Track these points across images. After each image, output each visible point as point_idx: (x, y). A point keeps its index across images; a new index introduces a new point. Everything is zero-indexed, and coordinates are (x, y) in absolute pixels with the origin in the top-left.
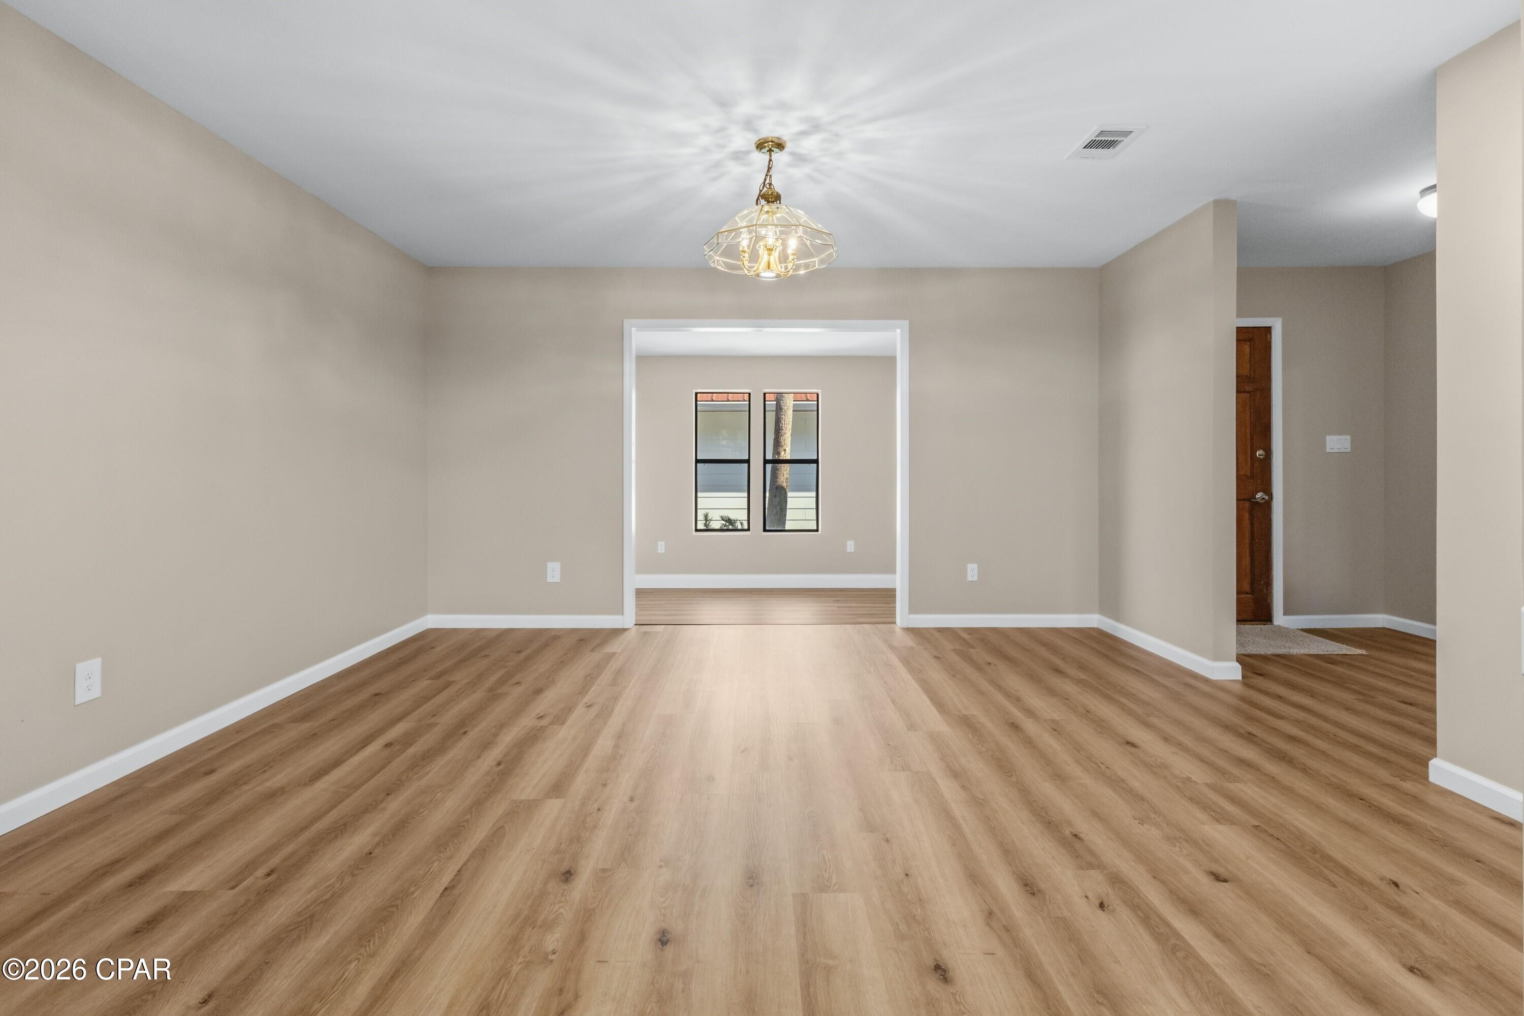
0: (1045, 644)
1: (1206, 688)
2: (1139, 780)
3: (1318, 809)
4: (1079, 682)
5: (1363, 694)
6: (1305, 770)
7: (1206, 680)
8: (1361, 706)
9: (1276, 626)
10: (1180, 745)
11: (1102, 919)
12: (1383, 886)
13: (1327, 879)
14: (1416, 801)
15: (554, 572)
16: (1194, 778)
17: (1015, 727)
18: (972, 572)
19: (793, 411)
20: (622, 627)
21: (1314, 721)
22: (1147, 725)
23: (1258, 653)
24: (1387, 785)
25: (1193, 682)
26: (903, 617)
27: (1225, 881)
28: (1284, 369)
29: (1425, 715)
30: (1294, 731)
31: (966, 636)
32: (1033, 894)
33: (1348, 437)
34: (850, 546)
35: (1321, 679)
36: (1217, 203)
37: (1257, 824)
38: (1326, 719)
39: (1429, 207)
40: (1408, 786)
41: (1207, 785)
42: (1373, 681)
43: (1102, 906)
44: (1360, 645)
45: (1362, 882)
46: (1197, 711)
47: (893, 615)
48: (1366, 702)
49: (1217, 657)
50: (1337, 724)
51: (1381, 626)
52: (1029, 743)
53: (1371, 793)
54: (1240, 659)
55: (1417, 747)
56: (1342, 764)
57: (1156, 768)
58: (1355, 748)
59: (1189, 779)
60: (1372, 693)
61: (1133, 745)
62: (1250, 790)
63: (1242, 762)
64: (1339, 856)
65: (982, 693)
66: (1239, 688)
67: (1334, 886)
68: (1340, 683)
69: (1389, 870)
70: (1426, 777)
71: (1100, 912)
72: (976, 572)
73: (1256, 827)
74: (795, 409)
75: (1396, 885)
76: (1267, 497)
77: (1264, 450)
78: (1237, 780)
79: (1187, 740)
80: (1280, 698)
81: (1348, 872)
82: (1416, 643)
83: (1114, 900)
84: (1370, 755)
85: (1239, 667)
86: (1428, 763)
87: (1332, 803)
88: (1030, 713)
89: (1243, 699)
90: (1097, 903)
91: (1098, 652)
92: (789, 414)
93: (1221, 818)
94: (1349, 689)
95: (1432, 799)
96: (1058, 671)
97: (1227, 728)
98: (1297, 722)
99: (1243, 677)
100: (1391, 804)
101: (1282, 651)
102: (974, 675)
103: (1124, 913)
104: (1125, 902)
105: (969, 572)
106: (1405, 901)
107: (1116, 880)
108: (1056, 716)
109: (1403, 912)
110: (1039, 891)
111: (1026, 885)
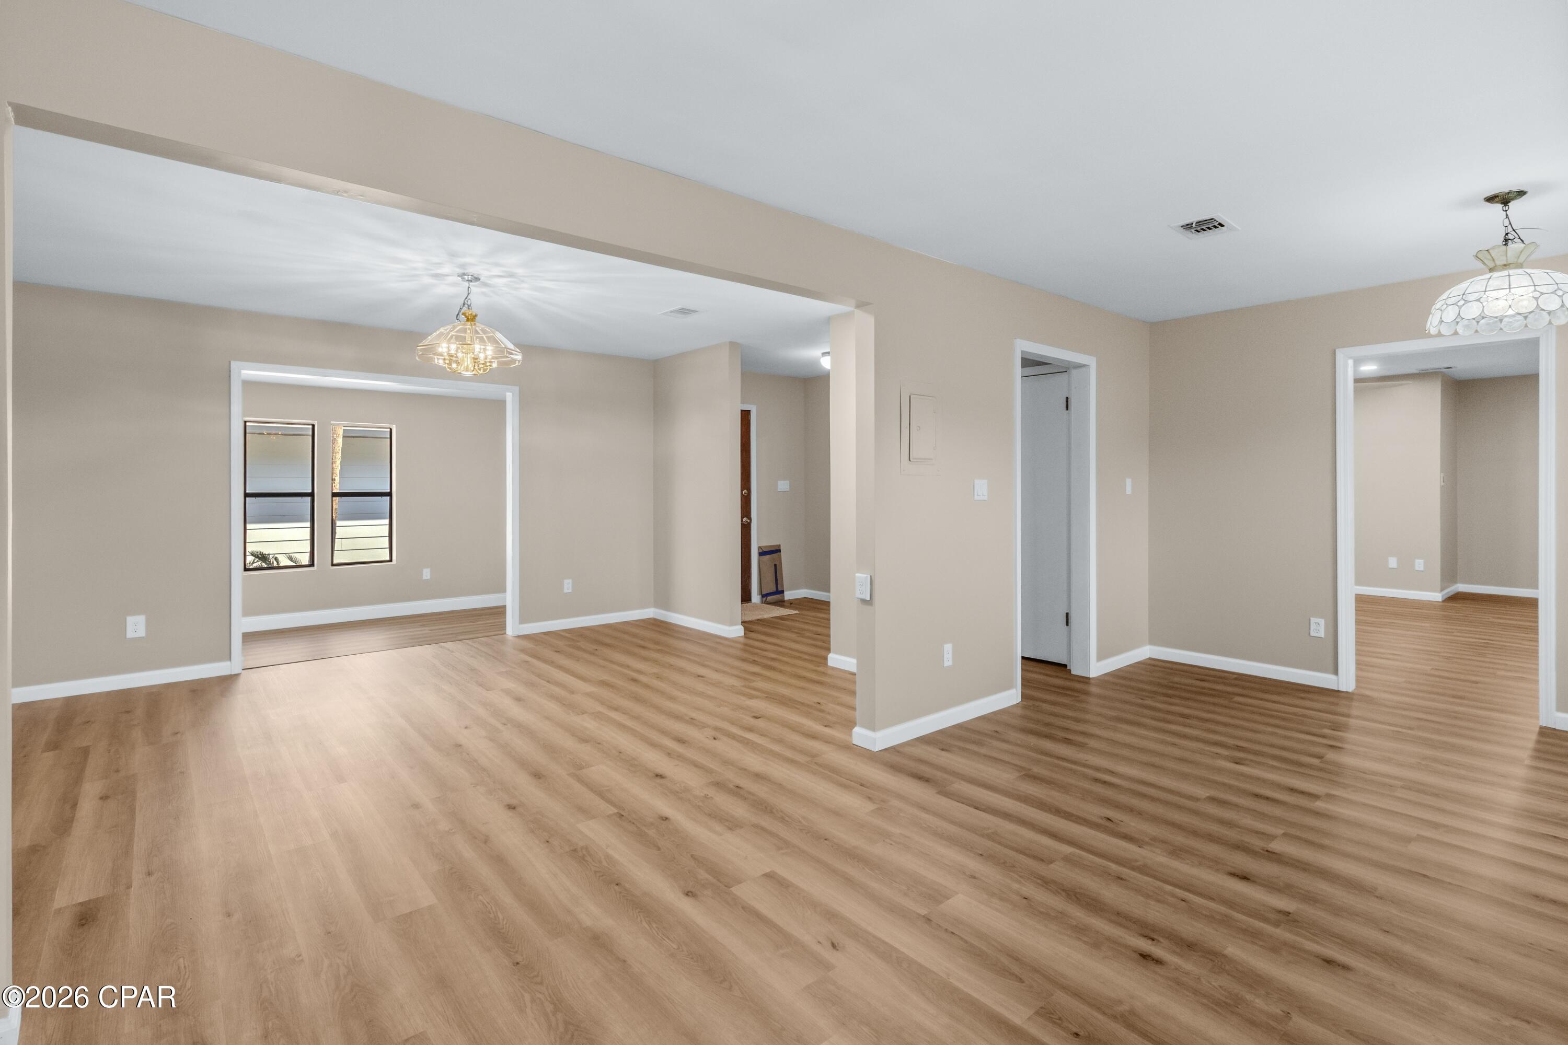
0: (625, 633)
1: (726, 642)
2: (711, 691)
3: (789, 685)
4: (659, 651)
5: (799, 633)
6: (781, 671)
7: (726, 639)
8: (799, 639)
9: (753, 603)
10: (724, 672)
11: (716, 743)
12: (815, 705)
13: (796, 708)
14: (824, 674)
15: (136, 626)
16: (735, 685)
17: (634, 680)
18: (568, 586)
19: (344, 437)
20: (230, 673)
21: (781, 649)
22: (704, 666)
23: (748, 620)
24: (814, 670)
25: (722, 641)
26: (513, 627)
27: (759, 718)
28: (757, 439)
29: (824, 638)
30: (773, 656)
31: (567, 635)
32: (684, 743)
33: (788, 482)
34: (426, 574)
35: (778, 628)
36: (731, 343)
37: (766, 696)
38: (785, 648)
39: (826, 363)
40: (820, 669)
41: (743, 686)
42: (802, 626)
43: (715, 738)
44: (796, 609)
45: (808, 706)
46: (728, 655)
47: (503, 627)
48: (803, 637)
49: (732, 624)
50: (791, 649)
51: (803, 597)
52: (647, 686)
53: (808, 675)
54: (743, 623)
55: (822, 653)
56: (794, 665)
57: (717, 684)
58: (800, 658)
59: (733, 686)
60: (803, 632)
61: (702, 677)
62: (760, 684)
63: (754, 674)
64: (800, 700)
65: (604, 667)
66: (742, 640)
67: (799, 709)
68: (789, 629)
69: (817, 700)
70: (826, 664)
71: (715, 741)
72: (570, 585)
73: (767, 697)
74: (345, 435)
75: (819, 703)
76: (749, 521)
77: (747, 490)
78: (754, 681)
79: (726, 669)
80: (763, 641)
81: (802, 704)
82: (819, 604)
83: (718, 735)
84: (805, 660)
85: (742, 627)
86: (827, 657)
87: (793, 681)
88: (640, 672)
89: (746, 645)
90: (713, 738)
91: (660, 632)
92: (339, 442)
93: (751, 697)
94: (792, 632)
95: (830, 672)
96: (644, 647)
97: (744, 660)
98: (774, 652)
99: (745, 634)
100: (815, 677)
101: (759, 617)
102: (592, 658)
103: (725, 739)
104: (723, 735)
105: (566, 586)
106: (822, 707)
107: (716, 729)
108: (655, 670)
109: (822, 711)
110: (686, 741)
111: (679, 741)
